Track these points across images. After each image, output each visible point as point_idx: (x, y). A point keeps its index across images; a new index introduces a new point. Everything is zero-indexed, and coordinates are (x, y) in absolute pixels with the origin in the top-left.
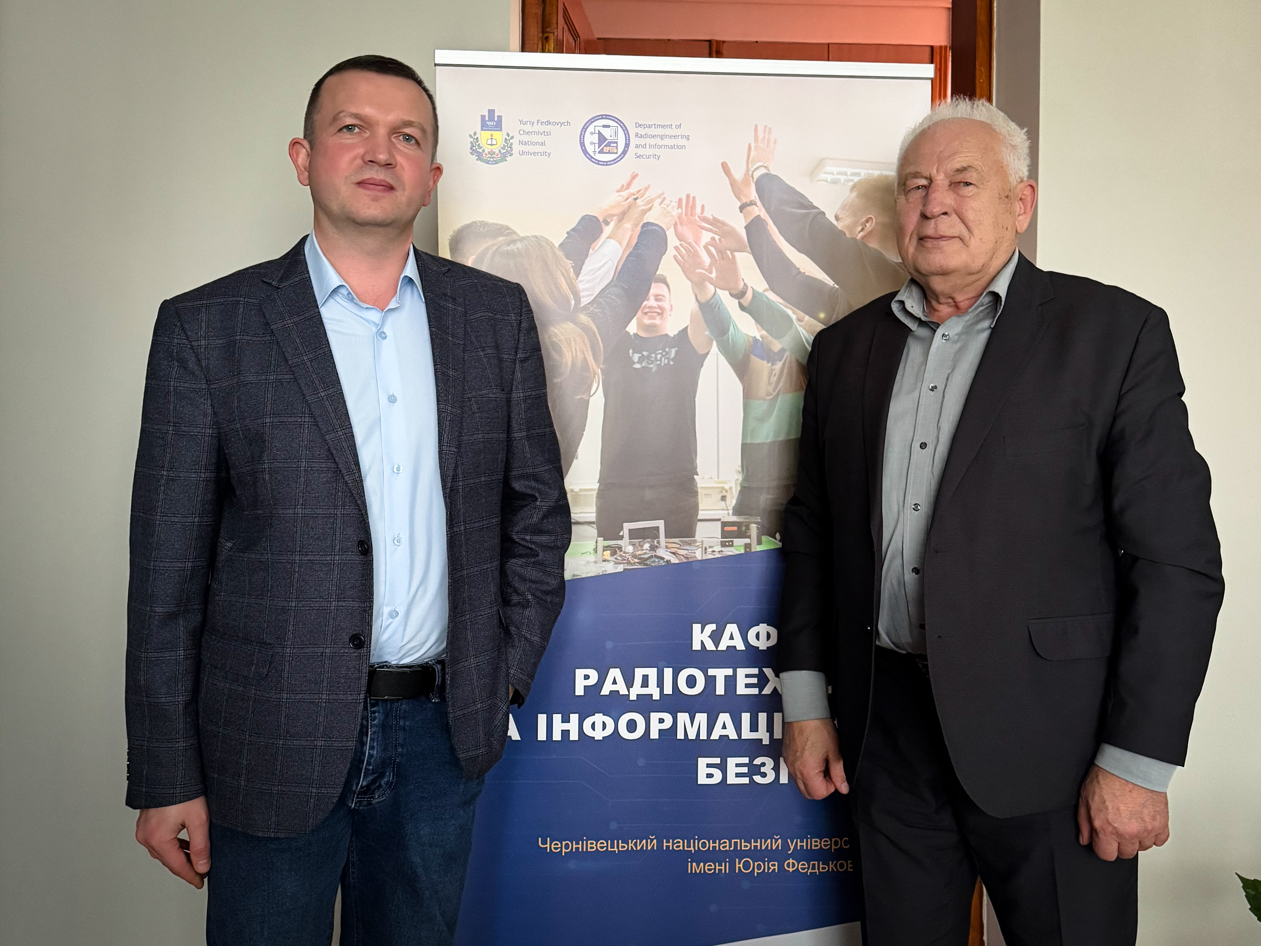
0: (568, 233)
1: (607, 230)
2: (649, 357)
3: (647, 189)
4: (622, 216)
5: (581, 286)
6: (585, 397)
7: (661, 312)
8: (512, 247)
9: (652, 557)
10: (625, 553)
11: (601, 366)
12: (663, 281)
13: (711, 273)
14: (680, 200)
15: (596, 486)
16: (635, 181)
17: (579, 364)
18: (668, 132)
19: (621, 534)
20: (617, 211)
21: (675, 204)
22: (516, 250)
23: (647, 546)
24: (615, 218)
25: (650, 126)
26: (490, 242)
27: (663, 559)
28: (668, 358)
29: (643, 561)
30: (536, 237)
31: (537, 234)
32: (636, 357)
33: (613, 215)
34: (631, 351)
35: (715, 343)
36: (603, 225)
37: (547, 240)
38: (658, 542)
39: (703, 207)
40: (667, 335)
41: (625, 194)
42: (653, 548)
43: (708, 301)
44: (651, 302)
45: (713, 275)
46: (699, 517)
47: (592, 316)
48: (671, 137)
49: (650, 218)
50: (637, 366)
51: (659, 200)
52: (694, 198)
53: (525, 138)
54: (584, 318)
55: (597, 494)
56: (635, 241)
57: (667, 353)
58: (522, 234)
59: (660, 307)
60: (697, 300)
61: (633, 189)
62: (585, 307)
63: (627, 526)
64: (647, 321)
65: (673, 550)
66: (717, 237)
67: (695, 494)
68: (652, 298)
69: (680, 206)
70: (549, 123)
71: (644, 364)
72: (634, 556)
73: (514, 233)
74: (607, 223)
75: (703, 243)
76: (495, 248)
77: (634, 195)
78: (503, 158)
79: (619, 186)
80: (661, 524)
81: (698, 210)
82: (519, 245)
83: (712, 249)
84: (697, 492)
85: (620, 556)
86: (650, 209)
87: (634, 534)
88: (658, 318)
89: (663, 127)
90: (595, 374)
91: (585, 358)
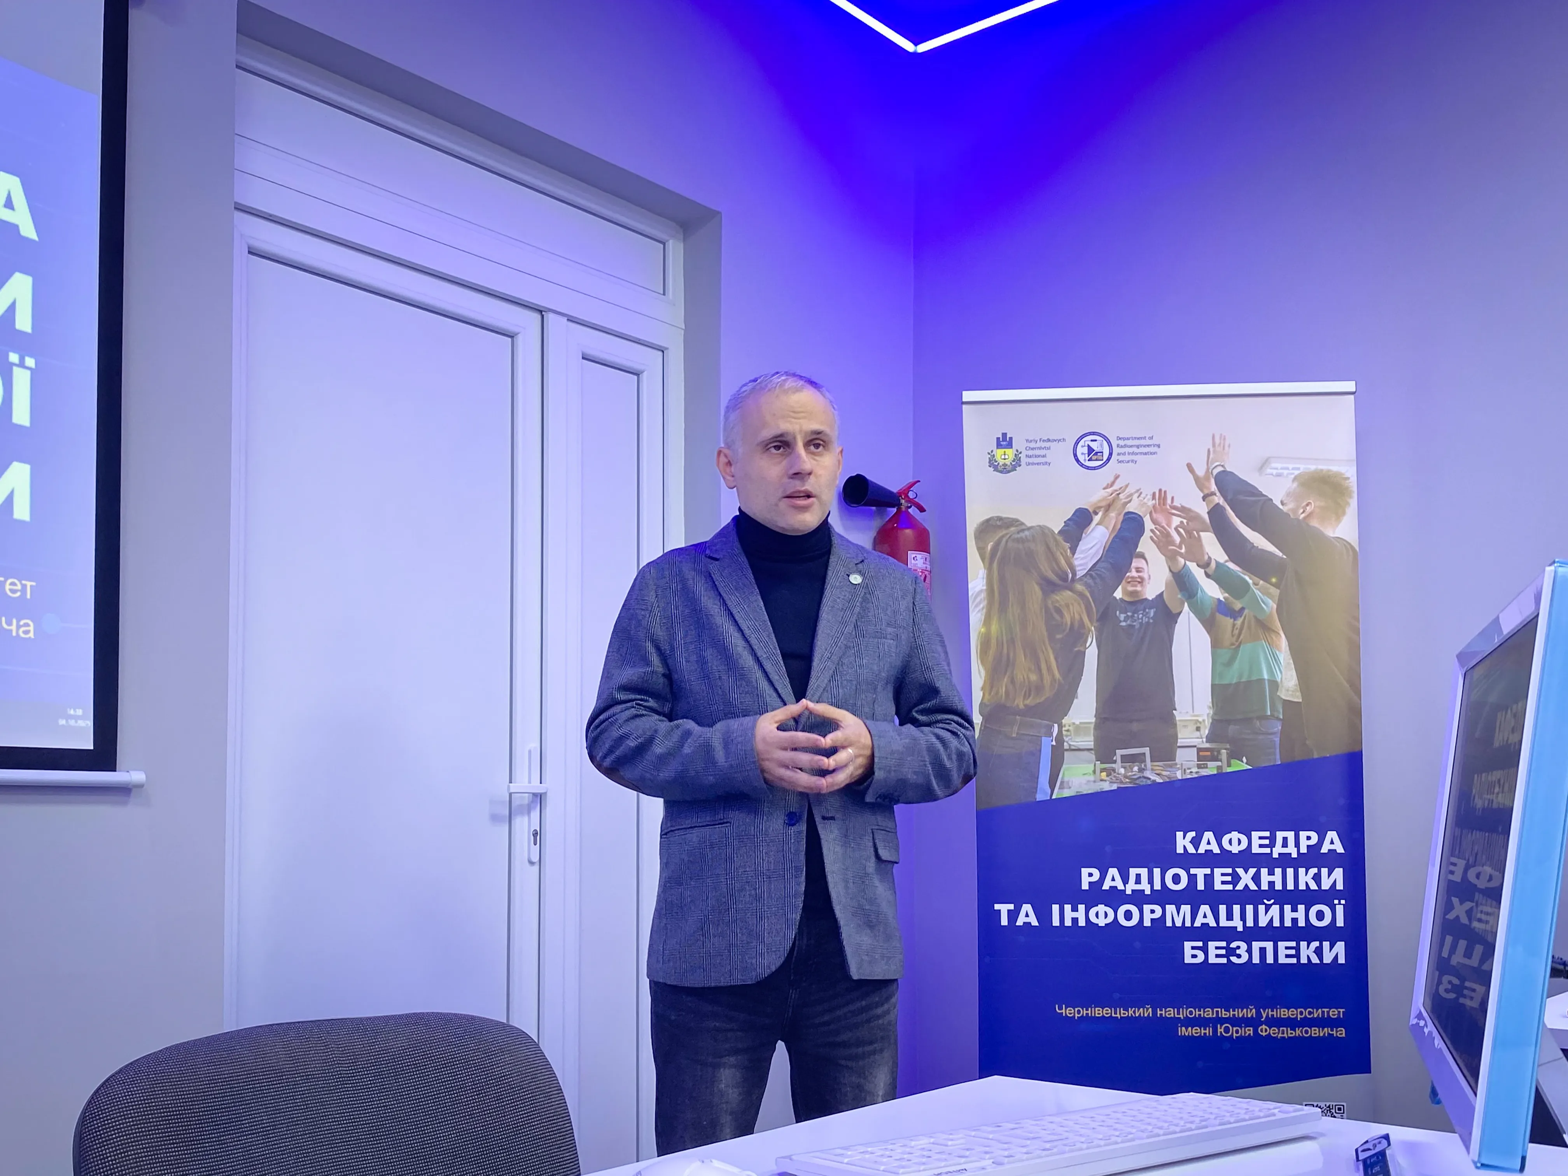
0: (1065, 522)
1: (1097, 519)
2: (1132, 616)
3: (1127, 486)
4: (1108, 508)
5: (1076, 563)
6: (1082, 649)
7: (1141, 581)
8: (1022, 535)
9: (1140, 777)
10: (1118, 774)
11: (1095, 624)
12: (1142, 556)
13: (1181, 549)
14: (1154, 494)
15: (1093, 720)
16: (1118, 481)
17: (1076, 625)
18: (1142, 442)
19: (1115, 758)
20: (1104, 504)
21: (1150, 497)
22: (1024, 537)
23: (1136, 769)
24: (1103, 509)
25: (1128, 439)
26: (1004, 532)
27: (1150, 779)
28: (1148, 618)
29: (1133, 780)
30: (1039, 526)
31: (1041, 524)
32: (1122, 617)
33: (1100, 507)
34: (1118, 612)
35: (1186, 604)
36: (1093, 516)
37: (1049, 529)
38: (1145, 766)
39: (1173, 498)
40: (1146, 599)
41: (1110, 490)
42: (1141, 770)
43: (1180, 571)
44: (1134, 573)
45: (1183, 551)
46: (1178, 745)
47: (1087, 586)
48: (1145, 446)
49: (1131, 508)
50: (1123, 624)
51: (1137, 495)
52: (1165, 492)
53: (1030, 453)
54: (1079, 587)
55: (1095, 726)
56: (1119, 526)
57: (1147, 613)
58: (1029, 524)
59: (1140, 577)
60: (1170, 570)
61: (1115, 487)
62: (1081, 579)
63: (1119, 752)
64: (1130, 589)
65: (1158, 772)
66: (1185, 521)
67: (1174, 725)
68: (1133, 570)
69: (1154, 498)
70: (1049, 440)
71: (1129, 622)
72: (1126, 777)
73: (1023, 524)
74: (1096, 513)
75: (1174, 525)
76: (1008, 536)
77: (1116, 491)
78: (1014, 469)
79: (1105, 485)
80: (1147, 750)
81: (1169, 501)
82: (1027, 533)
83: (1181, 530)
84: (1176, 724)
85: (1115, 777)
86: (1130, 501)
87: (1125, 759)
88: (1139, 585)
89: (1138, 439)
90: (1090, 630)
91: (1081, 619)
